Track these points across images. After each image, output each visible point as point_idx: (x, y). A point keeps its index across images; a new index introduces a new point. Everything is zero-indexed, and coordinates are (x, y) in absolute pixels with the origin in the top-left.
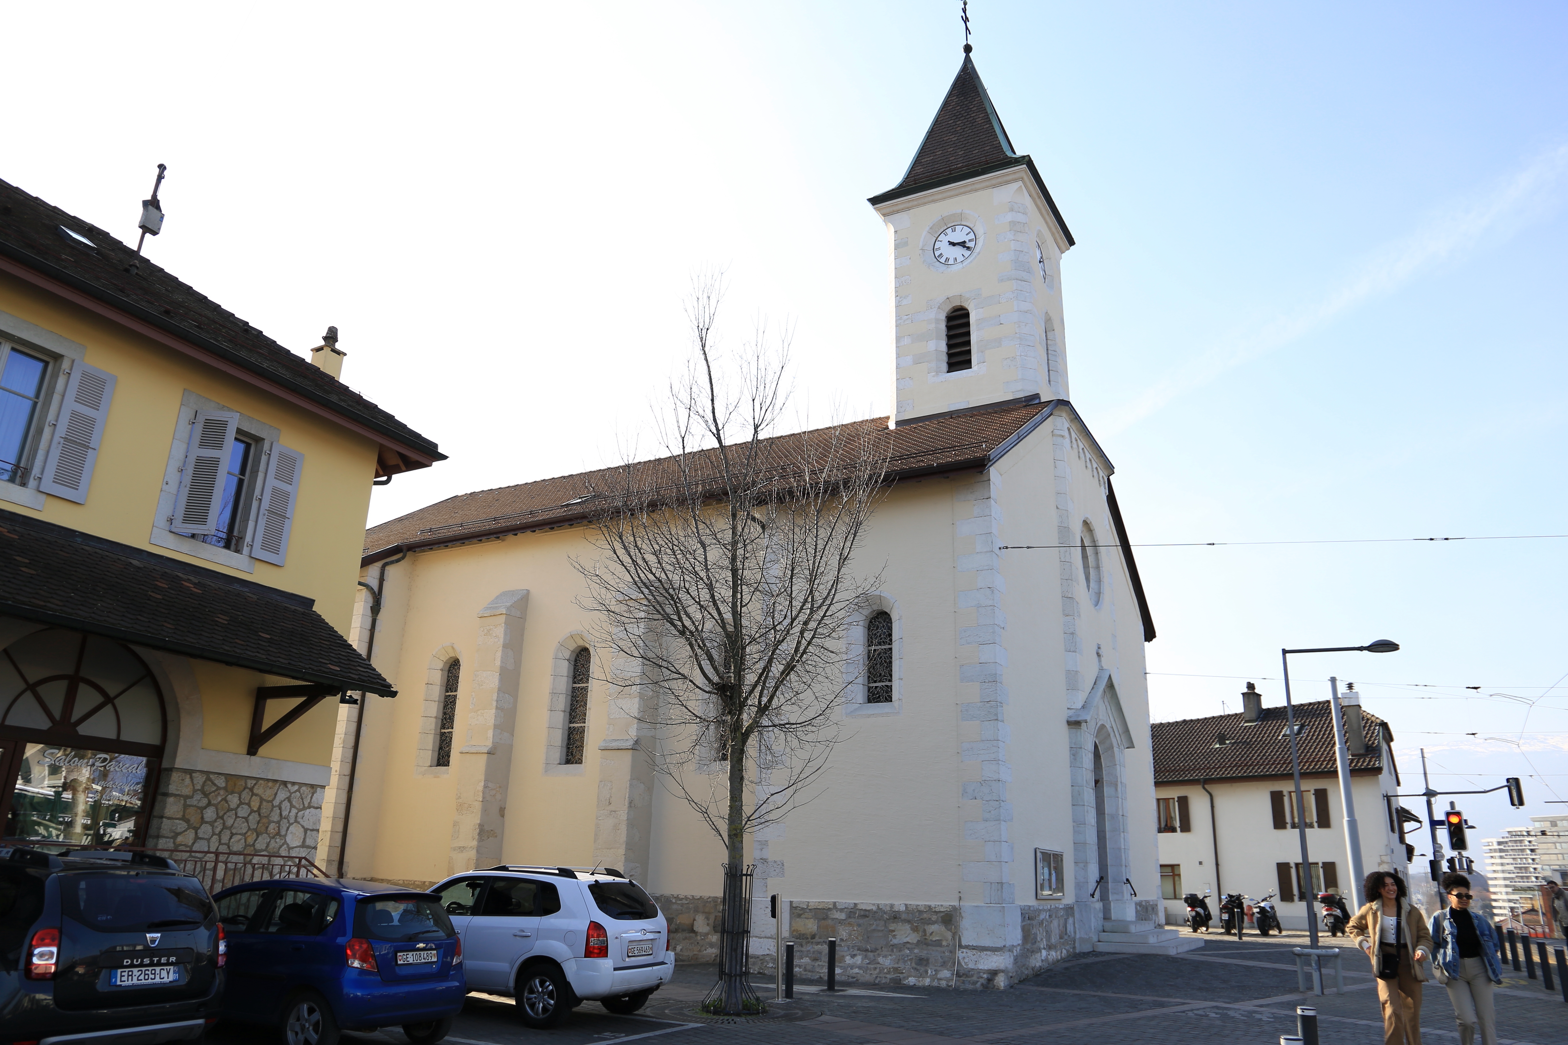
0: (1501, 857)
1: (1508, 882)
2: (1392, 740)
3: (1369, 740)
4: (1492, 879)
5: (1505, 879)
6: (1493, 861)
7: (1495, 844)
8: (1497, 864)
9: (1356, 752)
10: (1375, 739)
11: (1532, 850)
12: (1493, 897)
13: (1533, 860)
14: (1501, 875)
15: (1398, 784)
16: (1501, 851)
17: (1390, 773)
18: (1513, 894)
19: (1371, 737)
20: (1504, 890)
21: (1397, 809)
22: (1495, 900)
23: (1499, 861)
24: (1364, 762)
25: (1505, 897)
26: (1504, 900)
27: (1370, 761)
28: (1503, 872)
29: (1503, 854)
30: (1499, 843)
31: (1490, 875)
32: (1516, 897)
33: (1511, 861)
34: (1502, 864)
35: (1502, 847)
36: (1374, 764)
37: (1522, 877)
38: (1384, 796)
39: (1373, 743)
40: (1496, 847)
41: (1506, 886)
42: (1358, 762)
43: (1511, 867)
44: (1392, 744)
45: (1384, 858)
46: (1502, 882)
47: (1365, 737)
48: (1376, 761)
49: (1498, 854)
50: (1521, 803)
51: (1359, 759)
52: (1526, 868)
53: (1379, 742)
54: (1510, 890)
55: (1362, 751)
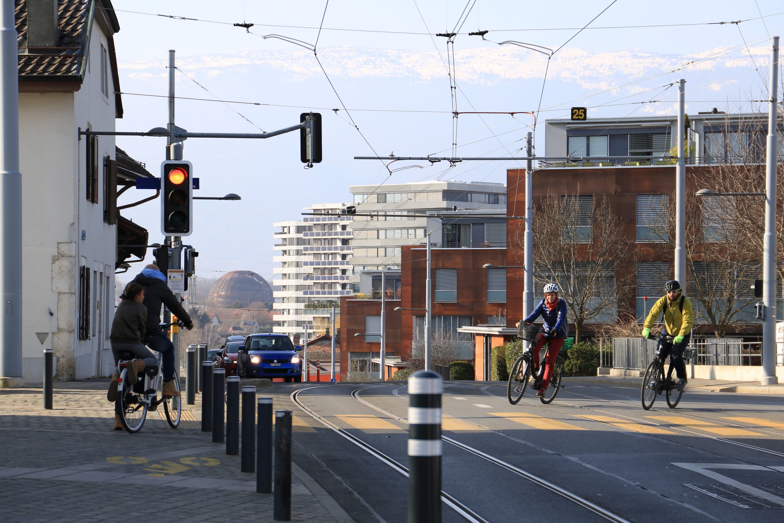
0: (298, 253)
1: (300, 294)
2: (116, 28)
3: (68, 23)
4: (278, 288)
5: (298, 288)
6: (286, 258)
7: (293, 230)
8: (290, 264)
9: (39, 45)
10: (78, 23)
11: (345, 242)
12: (276, 318)
13: (344, 257)
14: (293, 282)
15: (119, 113)
16: (299, 241)
17: (105, 91)
18: (306, 312)
19: (72, 17)
20: (293, 306)
21: (107, 160)
22: (279, 324)
23: (293, 258)
24: (50, 64)
25: (292, 317)
26: (290, 324)
27: (62, 64)
28: (297, 276)
29: (301, 247)
30: (299, 229)
31: (278, 282)
32: (309, 317)
33: (310, 258)
34: (298, 265)
35: (301, 235)
36: (68, 70)
37: (323, 285)
38: (80, 133)
39: (74, 30)
40: (293, 235)
41: (298, 300)
42: (38, 64)
43: (309, 269)
44: (115, 36)
45: (65, 248)
46: (293, 294)
47: (61, 17)
48: (72, 64)
49: (294, 247)
50: (318, 158)
51: (42, 59)
52: (331, 271)
53: (84, 29)
54: (302, 306)
55: (50, 44)
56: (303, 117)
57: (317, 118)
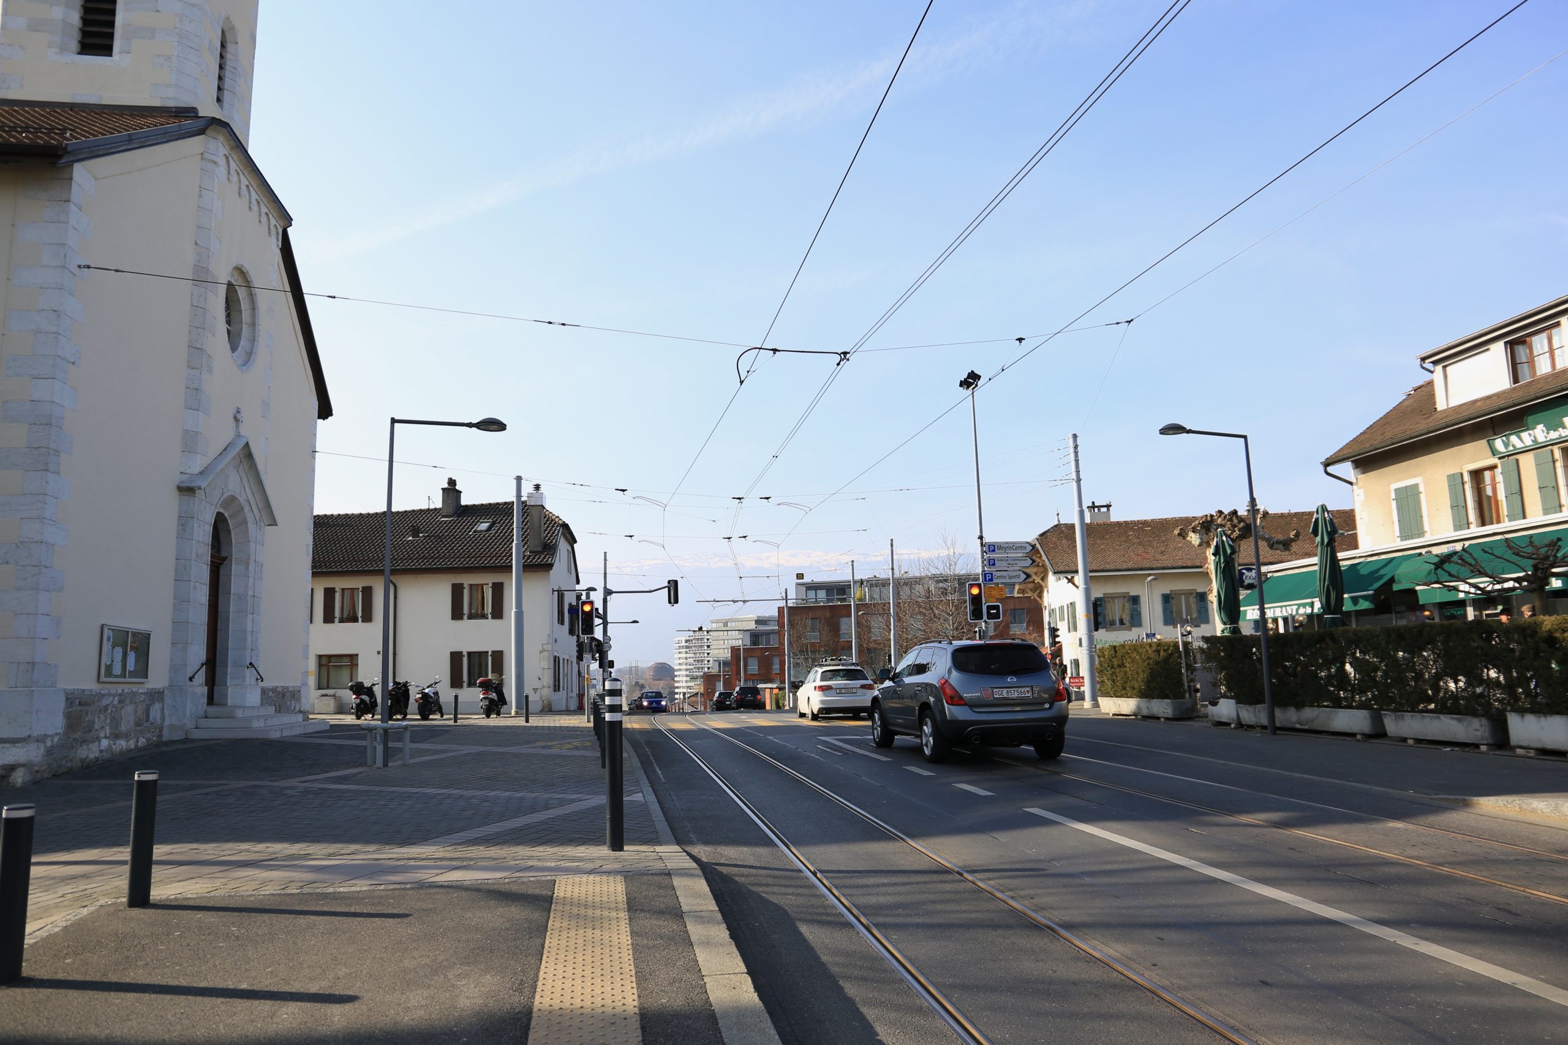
0: (686, 653)
1: (688, 673)
2: (575, 542)
3: (549, 539)
4: (677, 670)
5: (687, 670)
6: (680, 655)
7: (684, 641)
8: (683, 658)
9: (534, 550)
10: (554, 539)
11: (708, 646)
12: (676, 685)
13: (708, 654)
14: (684, 667)
15: (578, 582)
16: (687, 647)
17: (569, 571)
18: (690, 681)
19: (551, 536)
20: (685, 679)
21: (570, 604)
22: (678, 688)
23: (684, 655)
24: (539, 558)
25: (684, 684)
26: (683, 687)
27: (544, 558)
28: (686, 664)
29: (687, 650)
30: (687, 641)
31: (676, 667)
32: (692, 684)
33: (693, 655)
34: (686, 658)
35: (687, 644)
36: (547, 561)
37: (698, 668)
38: (553, 591)
39: (551, 542)
40: (684, 644)
41: (687, 676)
42: (533, 559)
43: (691, 661)
44: (575, 545)
45: (546, 647)
46: (684, 673)
47: (546, 536)
48: (549, 558)
49: (684, 650)
50: (676, 601)
51: (536, 556)
52: (702, 661)
53: (556, 541)
54: (688, 679)
55: (539, 549)
56: (669, 582)
57: (676, 582)
